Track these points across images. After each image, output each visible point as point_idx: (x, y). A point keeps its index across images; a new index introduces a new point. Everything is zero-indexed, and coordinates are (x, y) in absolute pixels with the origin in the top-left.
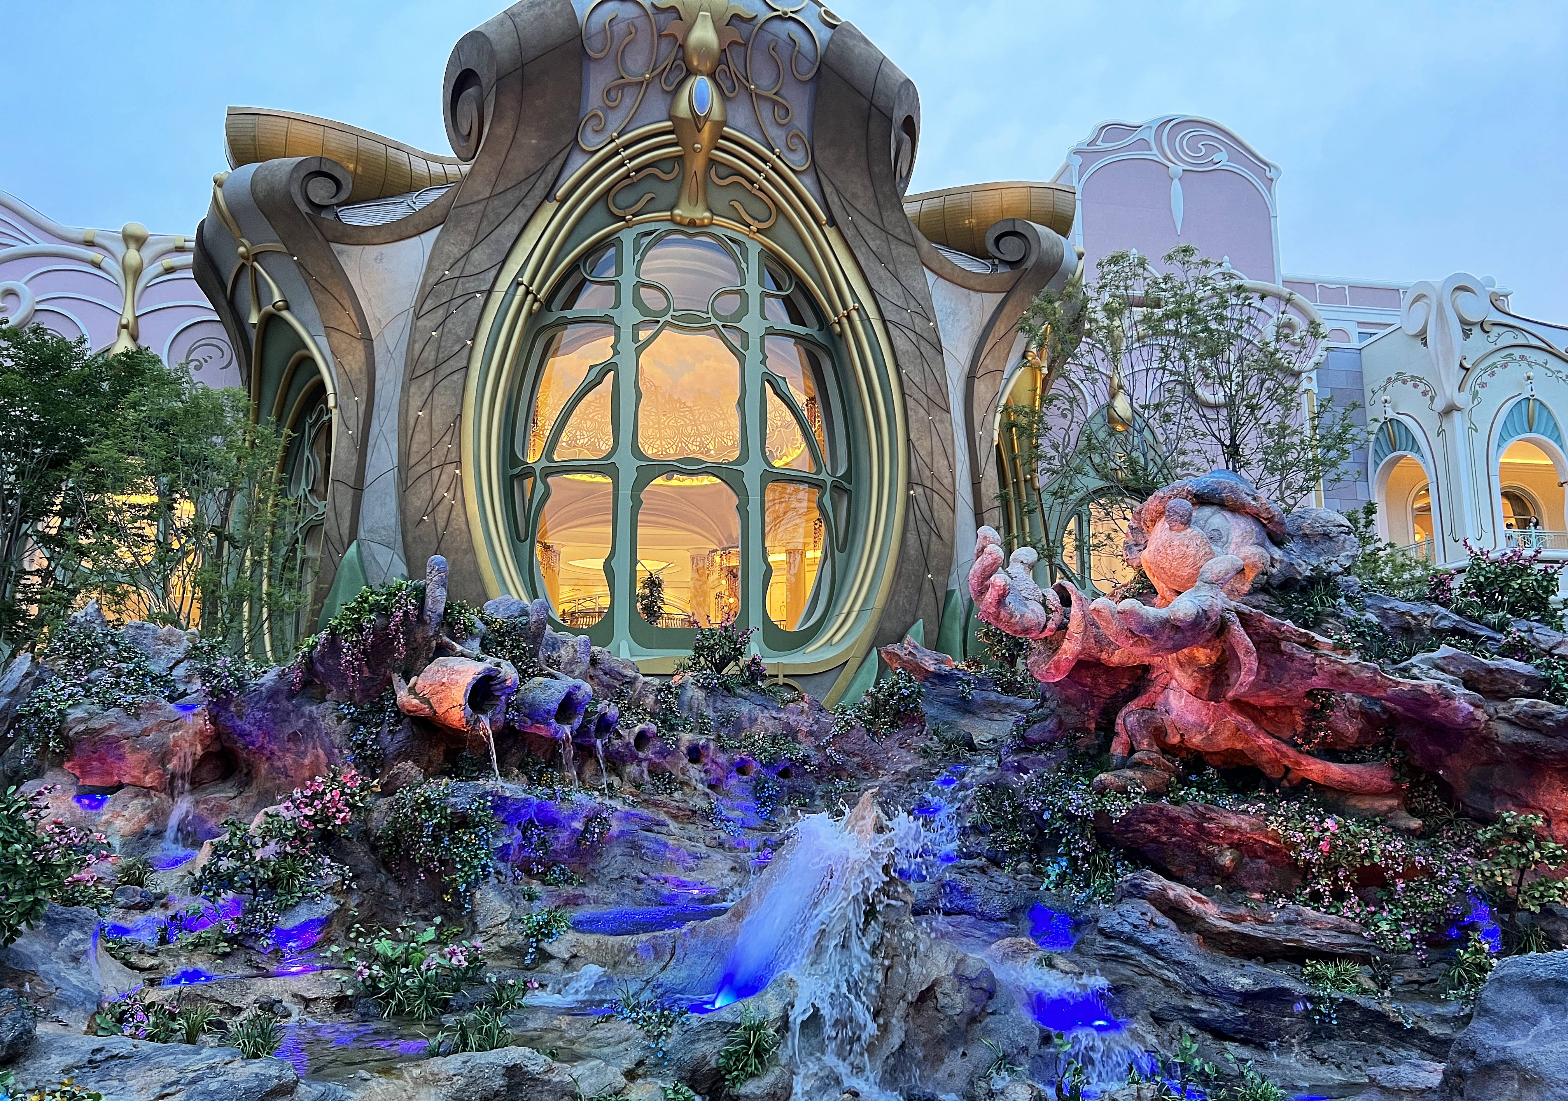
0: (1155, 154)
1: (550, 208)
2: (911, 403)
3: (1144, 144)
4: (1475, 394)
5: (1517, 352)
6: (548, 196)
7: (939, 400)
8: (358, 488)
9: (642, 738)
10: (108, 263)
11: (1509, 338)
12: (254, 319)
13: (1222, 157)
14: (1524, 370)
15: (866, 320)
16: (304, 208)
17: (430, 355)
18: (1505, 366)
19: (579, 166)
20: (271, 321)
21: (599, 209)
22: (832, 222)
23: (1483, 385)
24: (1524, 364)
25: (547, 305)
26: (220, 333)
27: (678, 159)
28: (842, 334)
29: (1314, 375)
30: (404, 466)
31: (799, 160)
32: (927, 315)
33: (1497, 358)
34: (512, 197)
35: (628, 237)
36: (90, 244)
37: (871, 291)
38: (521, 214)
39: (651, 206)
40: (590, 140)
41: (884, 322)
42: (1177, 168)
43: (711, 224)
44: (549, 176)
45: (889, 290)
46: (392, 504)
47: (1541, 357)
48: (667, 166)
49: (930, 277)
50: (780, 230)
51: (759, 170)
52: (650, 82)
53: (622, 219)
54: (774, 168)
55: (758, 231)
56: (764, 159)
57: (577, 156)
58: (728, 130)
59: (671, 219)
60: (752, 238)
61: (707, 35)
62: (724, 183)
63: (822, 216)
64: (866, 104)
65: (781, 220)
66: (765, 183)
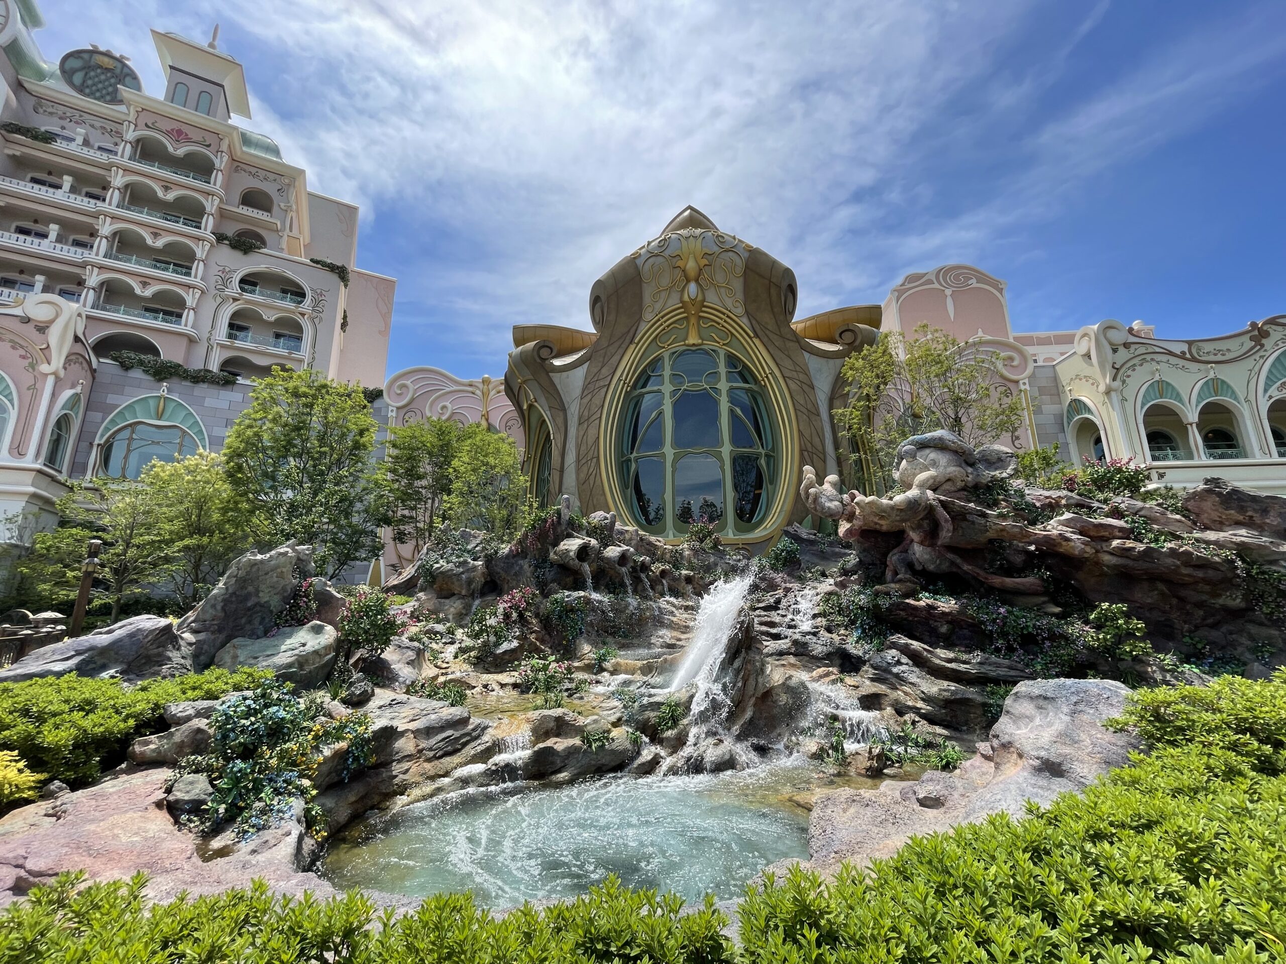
0: (936, 286)
1: (633, 346)
2: (799, 413)
3: (930, 282)
4: (1124, 382)
5: (1148, 357)
6: (631, 342)
7: (813, 410)
8: (562, 471)
9: (663, 573)
10: (478, 392)
11: (1142, 350)
12: (525, 407)
13: (973, 282)
14: (1155, 366)
15: (775, 378)
16: (538, 360)
17: (586, 413)
18: (1141, 365)
19: (643, 327)
20: (531, 406)
21: (654, 344)
22: (757, 336)
23: (1128, 376)
24: (1154, 363)
25: (634, 387)
26: (516, 414)
27: (685, 319)
28: (765, 385)
29: (1026, 381)
30: (578, 460)
31: (740, 310)
32: (806, 373)
33: (1136, 361)
34: (617, 345)
35: (666, 356)
36: (471, 385)
37: (777, 364)
38: (621, 351)
39: (675, 341)
40: (648, 316)
41: (784, 377)
42: (948, 292)
43: (702, 344)
44: (631, 334)
45: (787, 363)
46: (574, 476)
47: (1165, 358)
48: (680, 323)
49: (806, 355)
50: (733, 343)
51: (721, 318)
52: (671, 288)
53: (663, 348)
54: (728, 316)
55: (723, 345)
56: (724, 313)
57: (643, 324)
58: (706, 303)
59: (685, 345)
60: (721, 348)
61: (693, 264)
62: (706, 326)
63: (752, 335)
64: (767, 282)
65: (733, 338)
66: (724, 324)
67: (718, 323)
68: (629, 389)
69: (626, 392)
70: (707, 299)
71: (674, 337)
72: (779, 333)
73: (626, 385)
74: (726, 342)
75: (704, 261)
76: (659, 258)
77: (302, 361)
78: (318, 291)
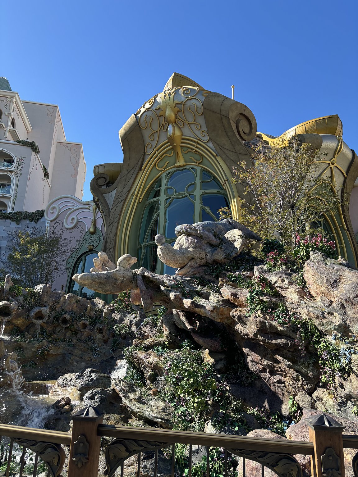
1: (141, 172)
6: (140, 169)
15: (230, 183)
19: (147, 159)
21: (154, 169)
22: (218, 154)
25: (146, 199)
27: (172, 149)
28: (226, 190)
31: (206, 138)
34: (131, 172)
35: (164, 176)
39: (169, 164)
40: (149, 151)
44: (140, 163)
48: (170, 152)
50: (205, 161)
51: (194, 146)
52: (160, 130)
53: (162, 170)
54: (198, 144)
55: (199, 163)
56: (195, 142)
57: (146, 156)
58: (183, 137)
59: (175, 167)
60: (198, 166)
61: (170, 113)
62: (186, 152)
63: (215, 154)
64: (219, 115)
65: (204, 158)
66: (197, 149)
67: (193, 149)
68: (140, 201)
69: (139, 202)
70: (184, 135)
71: (167, 162)
72: (234, 151)
73: (138, 198)
74: (200, 162)
75: (177, 109)
76: (149, 112)
77: (9, 198)
78: (20, 158)
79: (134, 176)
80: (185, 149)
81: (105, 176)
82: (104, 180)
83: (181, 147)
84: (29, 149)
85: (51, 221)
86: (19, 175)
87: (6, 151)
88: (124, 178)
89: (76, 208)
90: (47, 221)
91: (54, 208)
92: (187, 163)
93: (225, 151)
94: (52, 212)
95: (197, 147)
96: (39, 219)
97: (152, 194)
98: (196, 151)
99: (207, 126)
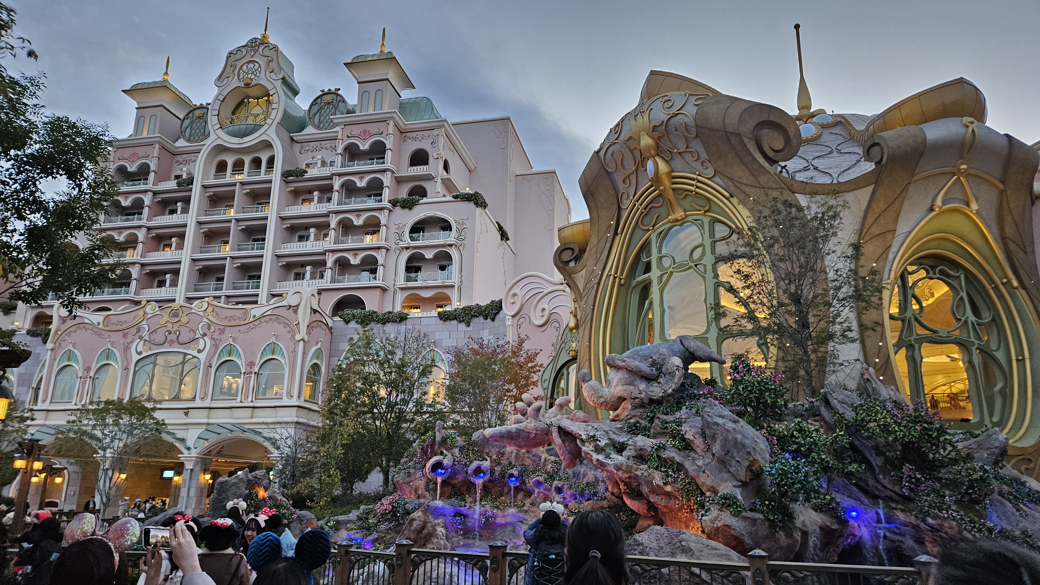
1: (618, 238)
6: (616, 234)
19: (625, 214)
21: (637, 230)
22: (732, 195)
27: (660, 195)
31: (709, 173)
35: (653, 238)
39: (659, 219)
43: (687, 216)
48: (657, 200)
50: (714, 208)
51: (692, 185)
52: (637, 170)
53: (649, 230)
54: (699, 181)
55: (706, 212)
56: (693, 179)
57: (623, 212)
58: (674, 174)
59: (669, 222)
60: (705, 216)
61: (646, 141)
62: (683, 196)
63: (727, 194)
64: (723, 133)
65: (712, 203)
66: (697, 190)
67: (692, 192)
68: (622, 281)
69: (620, 285)
70: (675, 169)
71: (656, 216)
72: (758, 185)
73: (617, 279)
74: (706, 208)
75: (656, 134)
76: (616, 145)
77: (453, 286)
78: (461, 222)
79: (608, 245)
80: (680, 192)
81: (572, 246)
82: (570, 252)
83: (674, 190)
84: (470, 205)
85: (513, 316)
86: (461, 248)
87: (440, 214)
88: (594, 249)
89: (546, 291)
90: (508, 317)
91: (515, 295)
92: (687, 213)
93: (743, 187)
94: (512, 301)
95: (697, 187)
96: (495, 314)
97: (641, 268)
98: (696, 193)
99: (708, 152)
